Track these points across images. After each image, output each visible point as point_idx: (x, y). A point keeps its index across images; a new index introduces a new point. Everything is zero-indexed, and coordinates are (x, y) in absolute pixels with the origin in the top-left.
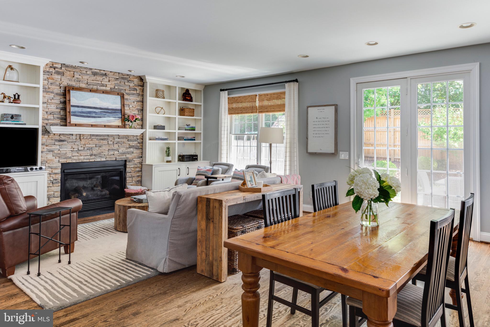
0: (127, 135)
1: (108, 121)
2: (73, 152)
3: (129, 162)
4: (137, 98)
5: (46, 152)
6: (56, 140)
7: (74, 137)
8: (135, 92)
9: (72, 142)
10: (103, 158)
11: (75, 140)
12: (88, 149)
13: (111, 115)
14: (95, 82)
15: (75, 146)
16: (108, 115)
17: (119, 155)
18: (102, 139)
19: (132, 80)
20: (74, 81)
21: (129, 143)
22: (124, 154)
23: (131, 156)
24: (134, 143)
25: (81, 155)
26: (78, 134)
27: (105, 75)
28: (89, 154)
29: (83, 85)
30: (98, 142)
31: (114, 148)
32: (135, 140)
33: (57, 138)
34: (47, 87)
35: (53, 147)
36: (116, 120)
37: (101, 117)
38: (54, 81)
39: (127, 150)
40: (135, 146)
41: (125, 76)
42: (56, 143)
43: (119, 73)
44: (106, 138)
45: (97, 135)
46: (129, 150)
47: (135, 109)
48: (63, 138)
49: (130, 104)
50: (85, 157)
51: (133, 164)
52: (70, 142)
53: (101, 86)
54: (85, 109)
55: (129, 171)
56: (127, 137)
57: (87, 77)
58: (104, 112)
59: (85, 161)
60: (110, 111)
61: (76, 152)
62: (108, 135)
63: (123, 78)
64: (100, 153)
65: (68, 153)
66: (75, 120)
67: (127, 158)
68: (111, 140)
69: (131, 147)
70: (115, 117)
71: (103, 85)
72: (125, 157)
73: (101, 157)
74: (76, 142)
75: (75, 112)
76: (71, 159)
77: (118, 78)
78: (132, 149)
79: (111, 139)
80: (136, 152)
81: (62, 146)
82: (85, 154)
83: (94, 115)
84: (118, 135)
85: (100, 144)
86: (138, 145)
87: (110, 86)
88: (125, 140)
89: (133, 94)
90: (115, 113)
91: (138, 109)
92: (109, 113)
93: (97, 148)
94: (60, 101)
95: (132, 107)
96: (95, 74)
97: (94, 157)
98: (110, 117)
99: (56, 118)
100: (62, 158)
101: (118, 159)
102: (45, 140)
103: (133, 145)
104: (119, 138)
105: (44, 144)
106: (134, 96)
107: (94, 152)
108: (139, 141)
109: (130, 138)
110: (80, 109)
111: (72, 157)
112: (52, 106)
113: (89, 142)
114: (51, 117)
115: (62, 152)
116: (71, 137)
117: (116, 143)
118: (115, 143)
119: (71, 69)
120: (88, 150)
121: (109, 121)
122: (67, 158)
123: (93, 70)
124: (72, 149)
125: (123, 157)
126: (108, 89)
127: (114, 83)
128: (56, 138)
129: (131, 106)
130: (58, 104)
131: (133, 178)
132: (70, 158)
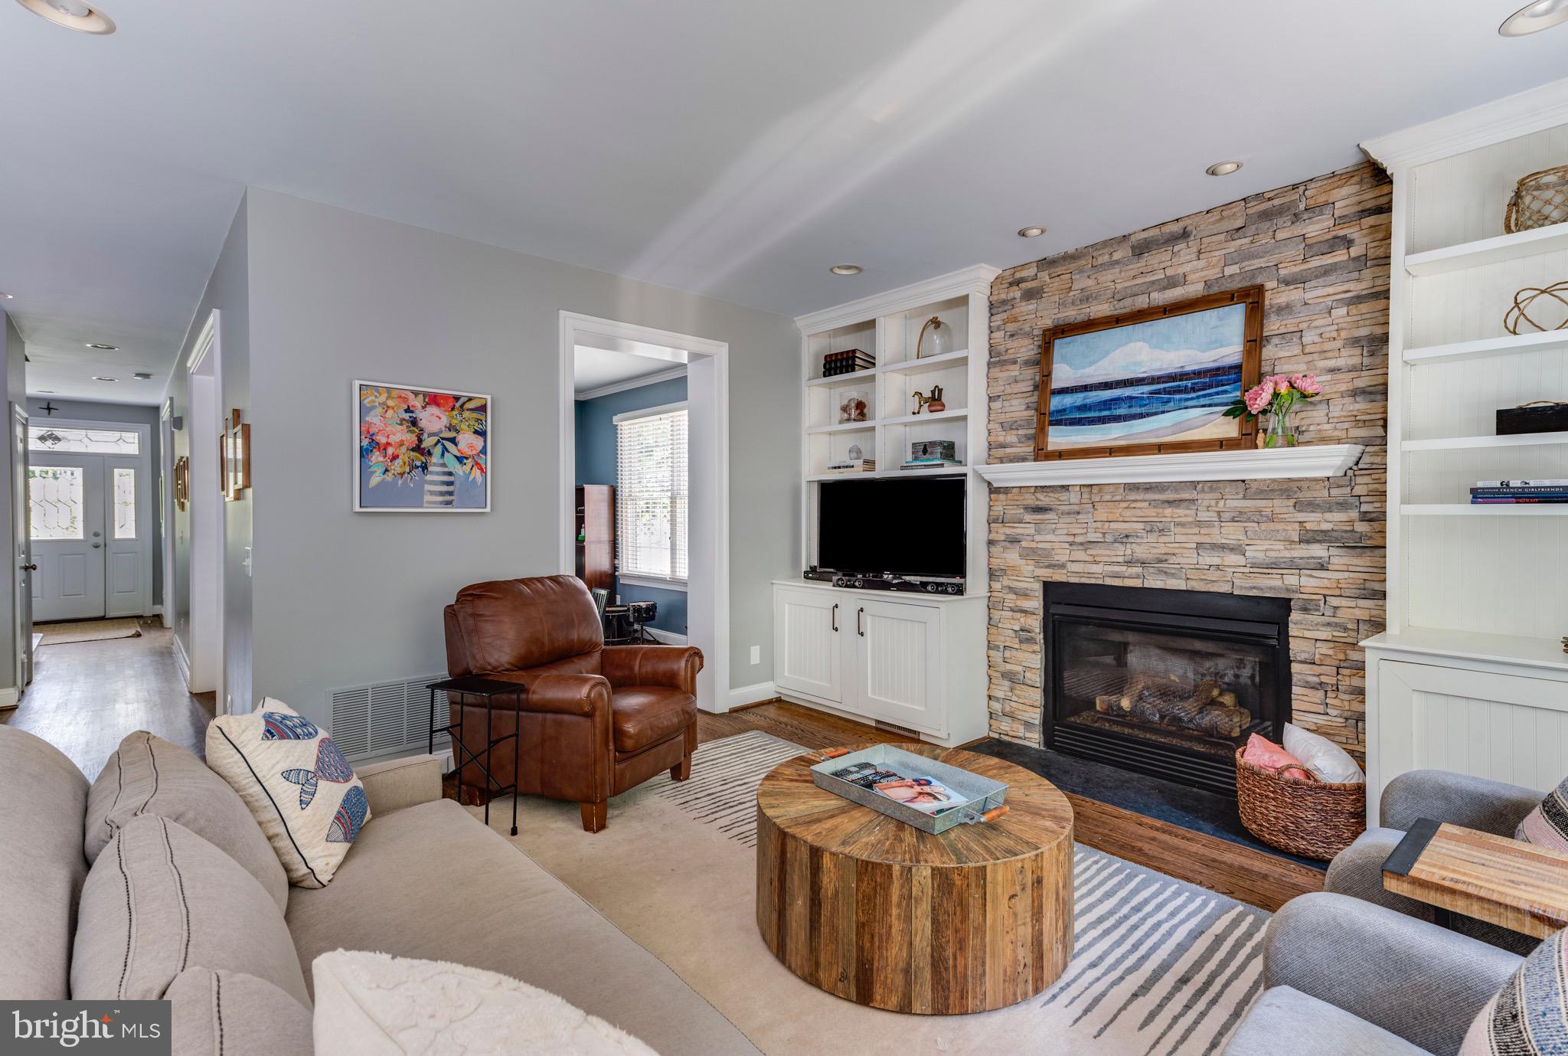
0: (1290, 480)
1: (1176, 424)
2: (1074, 547)
3: (1305, 610)
4: (1351, 286)
5: (1004, 543)
6: (1027, 508)
7: (1074, 497)
8: (1340, 256)
9: (1068, 513)
10: (1173, 575)
11: (1076, 508)
12: (1115, 541)
13: (1192, 399)
14: (1139, 281)
15: (1079, 526)
16: (1180, 400)
17: (1247, 570)
18: (1170, 503)
19: (1322, 199)
20: (1073, 303)
21: (1301, 517)
22: (1273, 566)
23: (1313, 582)
24: (1328, 516)
25: (1097, 559)
26: (1084, 485)
27: (1185, 235)
28: (1121, 559)
29: (1101, 309)
30: (1152, 512)
31: (1223, 541)
32: (1343, 506)
33: (1030, 500)
34: (1002, 348)
35: (1019, 530)
36: (1216, 416)
37: (1149, 415)
38: (1021, 323)
39: (1287, 554)
40: (1335, 534)
41: (1276, 202)
42: (1028, 517)
43: (1244, 199)
44: (1186, 496)
45: (1149, 487)
46: (1296, 554)
47: (1339, 344)
48: (1044, 500)
49: (1303, 326)
50: (1107, 568)
51: (1329, 624)
52: (1062, 514)
53: (1165, 288)
54: (1094, 393)
55: (1302, 657)
56: (1287, 488)
57: (1114, 271)
58: (1165, 391)
59: (1109, 582)
60: (1189, 384)
61: (1081, 548)
62: (1194, 484)
63: (1266, 216)
64: (1165, 557)
65: (1059, 551)
66: (1059, 440)
67: (1288, 590)
68: (1206, 503)
69: (1309, 538)
70: (1208, 402)
71: (1171, 283)
72: (1278, 583)
73: (1166, 573)
74: (1078, 513)
75: (1063, 411)
76: (1065, 571)
77: (1239, 223)
78: (1318, 551)
79: (1206, 499)
80: (1345, 567)
81: (1042, 526)
82: (1109, 556)
83: (1122, 411)
84: (1244, 481)
85: (1163, 520)
86: (1362, 527)
87: (1203, 273)
88: (1281, 506)
89: (1326, 271)
90: (1210, 387)
91: (1355, 342)
92: (1186, 390)
93: (1152, 538)
94: (1031, 382)
95: (1317, 339)
96: (1141, 249)
97: (1138, 570)
98: (1186, 408)
99: (1023, 440)
100: (1041, 564)
101: (1242, 588)
102: (1001, 508)
103: (1325, 526)
104: (1244, 498)
105: (998, 519)
106: (1332, 278)
107: (1141, 552)
108: (1364, 508)
109: (1306, 496)
110: (1078, 399)
111: (1069, 564)
112: (1015, 402)
113: (1123, 514)
114: (1012, 438)
115: (1040, 545)
116: (1064, 496)
117: (1233, 520)
118: (1226, 516)
119: (1064, 268)
120: (1116, 545)
121: (1179, 427)
122: (1055, 566)
123: (1133, 238)
124: (1071, 539)
125: (1270, 585)
126: (1194, 289)
127: (1224, 252)
128: (1025, 503)
129: (1309, 337)
130: (1028, 394)
131: (1330, 694)
132: (1063, 566)
